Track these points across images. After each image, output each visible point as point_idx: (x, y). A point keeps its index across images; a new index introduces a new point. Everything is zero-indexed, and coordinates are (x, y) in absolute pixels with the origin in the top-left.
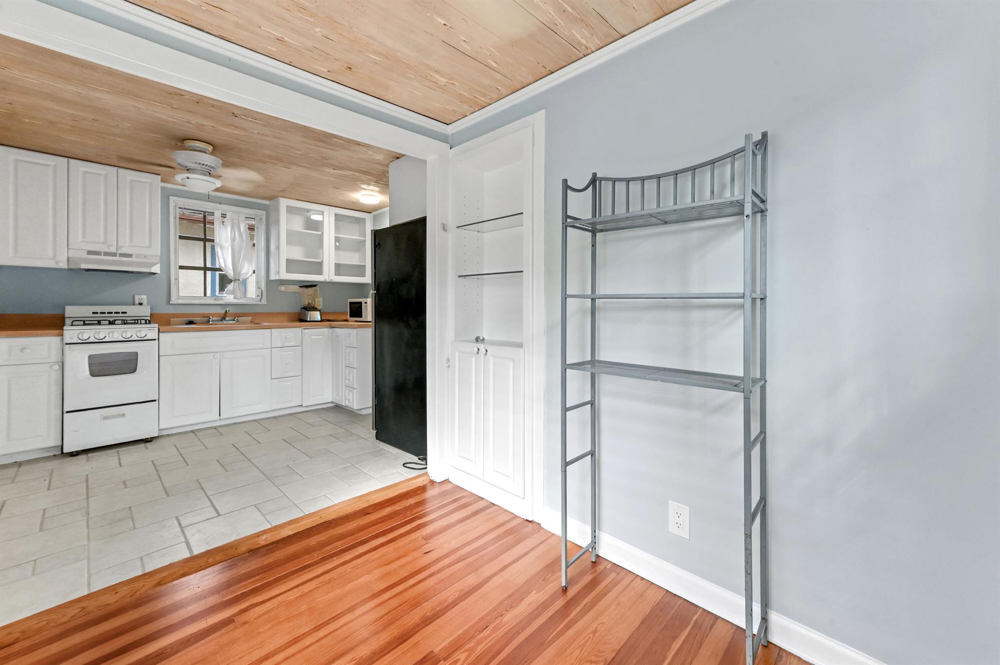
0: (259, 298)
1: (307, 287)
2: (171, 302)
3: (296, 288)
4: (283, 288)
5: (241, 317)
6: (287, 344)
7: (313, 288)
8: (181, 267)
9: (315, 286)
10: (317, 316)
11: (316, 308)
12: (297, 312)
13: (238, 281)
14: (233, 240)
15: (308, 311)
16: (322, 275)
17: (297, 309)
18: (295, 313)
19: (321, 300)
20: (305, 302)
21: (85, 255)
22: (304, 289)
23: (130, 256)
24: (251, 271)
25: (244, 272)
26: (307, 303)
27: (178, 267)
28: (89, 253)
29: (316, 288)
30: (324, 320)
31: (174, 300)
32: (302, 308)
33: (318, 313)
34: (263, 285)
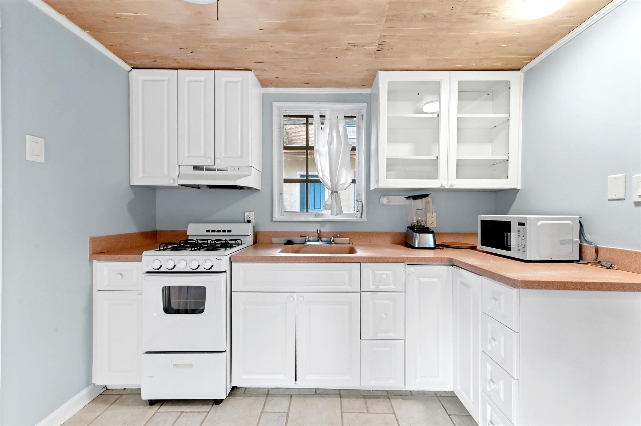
0: (359, 214)
1: (415, 198)
2: (274, 219)
3: (401, 200)
4: (384, 200)
5: (338, 237)
6: (382, 288)
7: (424, 200)
8: (286, 181)
9: (427, 196)
10: (429, 240)
11: (428, 228)
12: (404, 232)
13: (335, 194)
14: (330, 144)
15: (417, 232)
16: (437, 178)
17: (403, 229)
18: (401, 234)
19: (435, 215)
20: (413, 220)
21: (191, 171)
22: (411, 201)
23: (225, 169)
24: (350, 181)
25: (342, 182)
26: (415, 221)
27: (283, 181)
28: (196, 168)
29: (428, 199)
30: (439, 245)
31: (277, 216)
32: (408, 227)
33: (431, 236)
34: (363, 198)
